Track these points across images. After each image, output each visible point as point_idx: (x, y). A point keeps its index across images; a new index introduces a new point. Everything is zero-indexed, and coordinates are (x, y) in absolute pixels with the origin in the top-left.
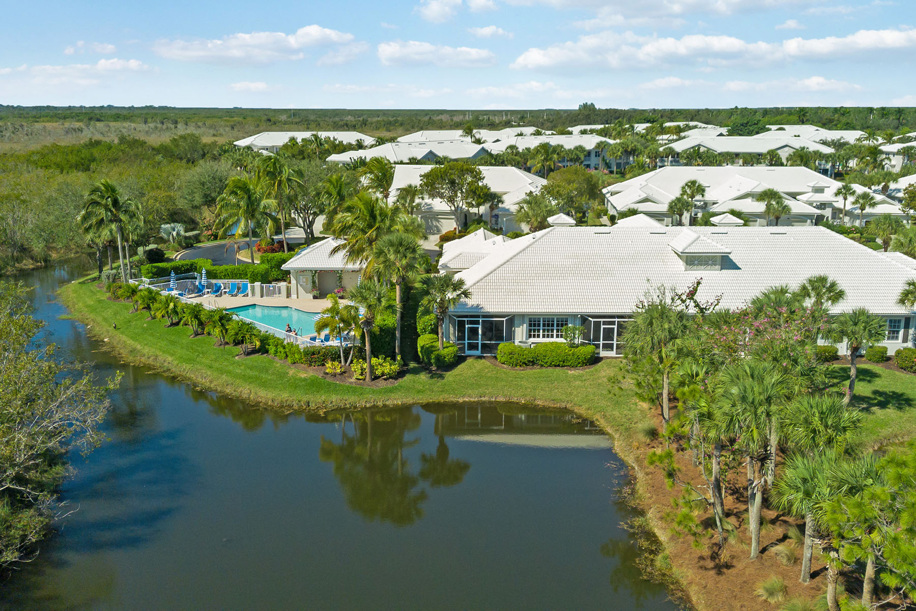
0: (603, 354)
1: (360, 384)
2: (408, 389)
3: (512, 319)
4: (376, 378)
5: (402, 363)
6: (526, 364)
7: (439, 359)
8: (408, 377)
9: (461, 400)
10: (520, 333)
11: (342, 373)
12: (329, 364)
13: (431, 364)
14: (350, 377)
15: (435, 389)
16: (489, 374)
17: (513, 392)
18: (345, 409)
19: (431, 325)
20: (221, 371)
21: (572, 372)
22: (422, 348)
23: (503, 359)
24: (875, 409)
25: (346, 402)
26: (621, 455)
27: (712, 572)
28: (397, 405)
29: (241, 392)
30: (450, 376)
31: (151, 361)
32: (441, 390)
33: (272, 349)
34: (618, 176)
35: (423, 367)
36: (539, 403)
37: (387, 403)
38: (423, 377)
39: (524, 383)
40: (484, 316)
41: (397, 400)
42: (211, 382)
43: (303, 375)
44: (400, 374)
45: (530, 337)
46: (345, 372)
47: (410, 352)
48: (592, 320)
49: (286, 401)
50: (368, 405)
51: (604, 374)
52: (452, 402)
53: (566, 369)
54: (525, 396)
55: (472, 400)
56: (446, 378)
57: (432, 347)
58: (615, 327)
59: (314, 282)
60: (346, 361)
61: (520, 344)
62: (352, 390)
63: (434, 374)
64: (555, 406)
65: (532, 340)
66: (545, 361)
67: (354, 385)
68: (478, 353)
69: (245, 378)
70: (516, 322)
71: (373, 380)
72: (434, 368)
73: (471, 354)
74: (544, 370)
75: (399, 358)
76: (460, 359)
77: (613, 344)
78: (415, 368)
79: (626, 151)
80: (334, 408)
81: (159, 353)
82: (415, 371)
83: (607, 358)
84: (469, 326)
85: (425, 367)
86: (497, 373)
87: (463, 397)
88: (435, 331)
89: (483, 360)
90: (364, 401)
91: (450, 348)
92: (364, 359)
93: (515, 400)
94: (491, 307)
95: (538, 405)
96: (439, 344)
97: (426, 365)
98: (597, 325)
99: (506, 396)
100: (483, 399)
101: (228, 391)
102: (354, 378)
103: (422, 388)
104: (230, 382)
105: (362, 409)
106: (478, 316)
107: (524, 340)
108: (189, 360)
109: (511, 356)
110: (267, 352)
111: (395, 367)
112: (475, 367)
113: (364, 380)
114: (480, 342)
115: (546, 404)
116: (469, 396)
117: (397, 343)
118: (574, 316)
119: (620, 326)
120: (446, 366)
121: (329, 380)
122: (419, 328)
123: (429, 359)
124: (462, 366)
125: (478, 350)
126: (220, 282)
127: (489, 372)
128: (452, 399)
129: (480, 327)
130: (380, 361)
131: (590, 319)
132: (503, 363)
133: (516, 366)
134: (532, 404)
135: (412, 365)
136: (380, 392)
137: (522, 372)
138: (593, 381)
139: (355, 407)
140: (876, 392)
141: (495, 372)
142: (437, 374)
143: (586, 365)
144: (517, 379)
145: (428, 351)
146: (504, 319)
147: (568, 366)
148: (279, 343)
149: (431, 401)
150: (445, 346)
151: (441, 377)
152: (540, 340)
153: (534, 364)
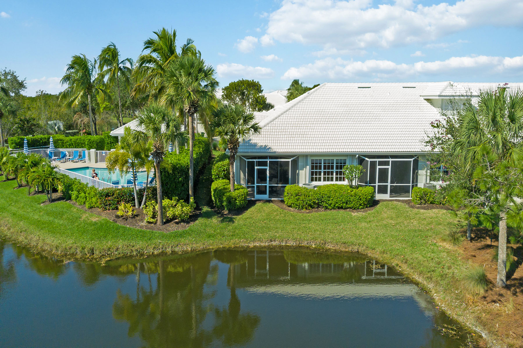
0: (378, 197)
1: (151, 228)
2: (199, 233)
3: (297, 161)
4: (168, 221)
5: (195, 205)
6: (311, 206)
7: (231, 200)
8: (200, 221)
9: (252, 245)
10: (304, 175)
11: (134, 216)
12: (121, 207)
13: (222, 207)
14: (142, 220)
15: (226, 233)
16: (278, 217)
17: (303, 235)
18: (131, 256)
19: (224, 171)
20: (22, 218)
21: (355, 214)
22: (215, 191)
23: (290, 201)
25: (133, 249)
28: (186, 252)
29: (31, 240)
30: (239, 219)
32: (232, 234)
33: (74, 194)
35: (215, 211)
36: (329, 246)
37: (176, 249)
38: (215, 220)
39: (312, 226)
40: (271, 157)
41: (186, 245)
43: (94, 219)
44: (193, 218)
45: (312, 180)
46: (137, 216)
48: (369, 160)
49: (70, 248)
50: (156, 252)
51: (385, 215)
52: (243, 247)
53: (349, 211)
54: (315, 239)
55: (263, 244)
56: (236, 222)
57: (225, 189)
58: (389, 167)
60: (140, 204)
61: (304, 186)
62: (141, 234)
63: (225, 218)
64: (347, 250)
65: (315, 183)
66: (330, 202)
67: (144, 229)
68: (266, 197)
69: (39, 225)
70: (300, 164)
71: (165, 223)
72: (226, 212)
73: (260, 198)
74: (329, 212)
75: (192, 200)
76: (250, 203)
77: (387, 185)
78: (207, 212)
80: (119, 256)
82: (208, 215)
83: (383, 201)
84: (258, 167)
85: (217, 211)
86: (285, 216)
87: (254, 241)
88: (227, 177)
89: (271, 204)
90: (152, 247)
91: (241, 190)
92: (156, 200)
93: (305, 244)
94: (278, 148)
95: (330, 249)
96: (231, 186)
97: (218, 210)
98: (373, 164)
99: (295, 240)
100: (274, 243)
101: (20, 239)
102: (145, 221)
103: (213, 232)
104: (24, 229)
105: (149, 256)
106: (266, 157)
107: (307, 182)
109: (297, 197)
110: (69, 198)
111: (187, 209)
112: (264, 211)
113: (156, 223)
114: (268, 185)
115: (337, 248)
116: (260, 240)
117: (191, 184)
118: (352, 156)
119: (393, 165)
120: (237, 209)
121: (120, 223)
122: (214, 172)
123: (221, 202)
124: (252, 209)
125: (266, 194)
126: (66, 151)
127: (277, 215)
128: (243, 244)
129: (268, 168)
130: (173, 202)
131: (366, 159)
132: (290, 206)
133: (302, 208)
134: (323, 249)
135: (205, 209)
136: (170, 237)
137: (309, 214)
138: (378, 222)
139: (142, 255)
141: (283, 215)
142: (229, 218)
143: (367, 207)
144: (305, 222)
145: (220, 193)
146: (290, 160)
147: (351, 208)
148: (82, 188)
149: (221, 246)
150: (236, 187)
151: (231, 220)
152: (322, 183)
153: (319, 206)
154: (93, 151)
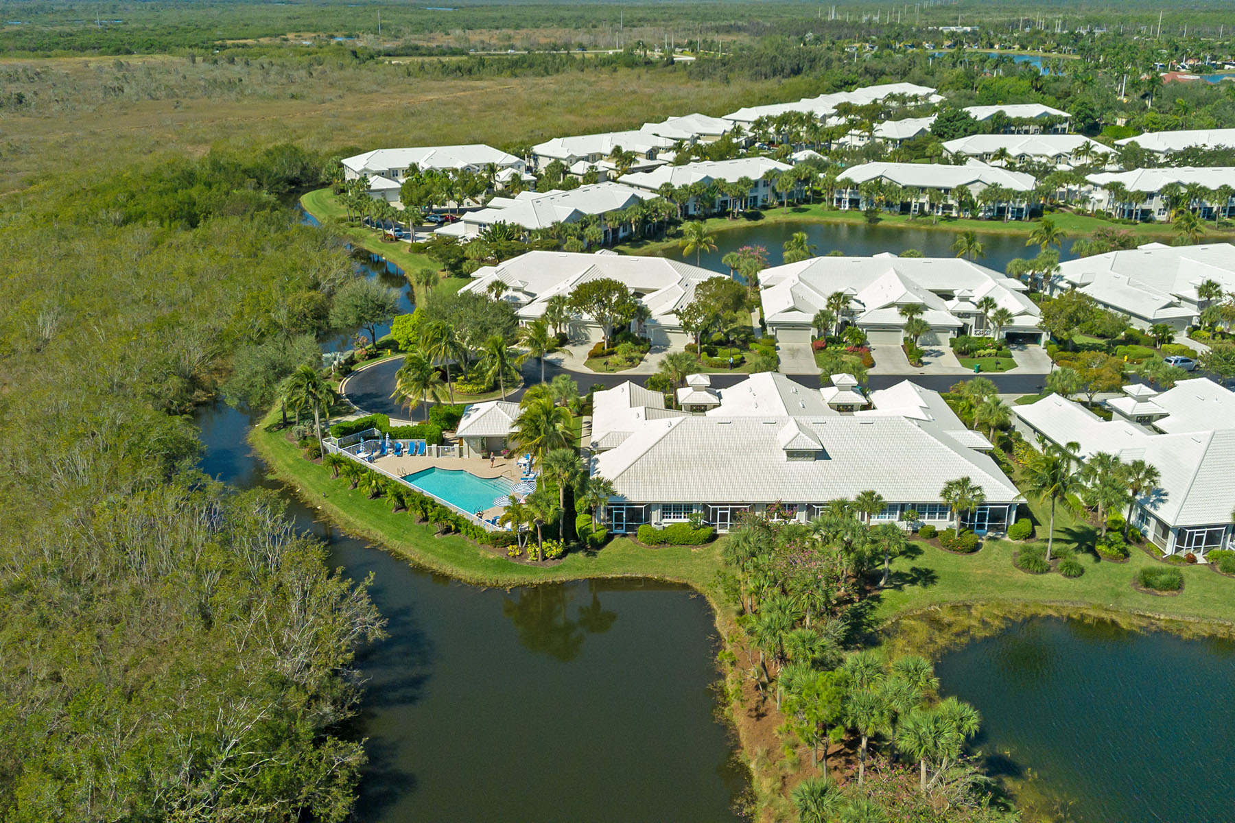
0: (719, 532)
1: (535, 564)
2: (571, 567)
3: (649, 507)
4: (545, 558)
5: (565, 544)
6: (659, 544)
7: (592, 539)
8: (570, 556)
9: (610, 577)
10: (655, 516)
11: (520, 555)
12: (510, 548)
13: (586, 544)
14: (527, 558)
15: (590, 567)
16: (631, 552)
17: (649, 568)
18: (524, 586)
20: (428, 550)
21: (694, 550)
22: (580, 529)
23: (642, 539)
24: (906, 586)
25: (525, 580)
26: (719, 629)
27: (754, 719)
28: (562, 582)
30: (602, 553)
31: (365, 534)
32: (594, 567)
33: (463, 530)
34: (789, 209)
36: (668, 579)
37: (555, 580)
38: (581, 555)
39: (657, 560)
40: (627, 505)
41: (562, 577)
42: (420, 559)
43: (492, 557)
44: (564, 554)
45: (663, 518)
46: (522, 554)
47: (570, 533)
48: (711, 507)
49: (481, 579)
51: (720, 549)
52: (603, 578)
53: (690, 547)
54: (657, 572)
55: (618, 576)
56: (598, 555)
57: (588, 529)
58: (729, 512)
59: (483, 445)
60: (522, 544)
61: (655, 525)
62: (528, 569)
63: (590, 552)
64: (679, 582)
65: (665, 520)
66: (675, 540)
67: (530, 565)
68: (623, 531)
69: (446, 557)
70: (653, 507)
71: (544, 560)
72: (589, 547)
73: (618, 533)
74: (673, 548)
75: (562, 540)
76: (609, 538)
77: (727, 524)
78: (574, 547)
79: (799, 180)
80: (517, 585)
81: (371, 528)
82: (575, 551)
83: (723, 535)
84: (616, 512)
85: (581, 547)
86: (637, 550)
87: (612, 573)
89: (627, 538)
90: (539, 578)
91: (601, 530)
92: (537, 542)
93: (650, 576)
94: (633, 498)
95: (667, 581)
96: (593, 527)
97: (583, 545)
98: (715, 511)
99: (643, 573)
100: (626, 575)
102: (529, 559)
103: (581, 565)
104: (435, 560)
105: (537, 586)
106: (623, 505)
107: (659, 521)
108: (398, 537)
109: (648, 536)
110: (459, 532)
111: (560, 550)
112: (620, 545)
113: (537, 560)
114: (624, 523)
115: (673, 580)
116: (616, 573)
117: (561, 529)
118: (697, 504)
119: (733, 511)
120: (598, 546)
121: (511, 561)
122: (577, 508)
123: (585, 540)
124: (611, 544)
125: (623, 529)
126: (400, 442)
127: (631, 549)
128: (603, 576)
129: (624, 512)
130: (549, 544)
131: (709, 506)
132: (642, 542)
133: (652, 545)
134: (662, 580)
135: (573, 544)
136: (550, 571)
137: (656, 550)
138: (709, 558)
139: (532, 584)
140: (914, 569)
142: (592, 552)
143: (706, 543)
144: (652, 557)
145: (585, 532)
146: (643, 507)
147: (692, 545)
148: (468, 524)
149: (587, 578)
150: (597, 528)
151: (594, 555)
152: (672, 520)
153: (665, 542)
154: (434, 446)
